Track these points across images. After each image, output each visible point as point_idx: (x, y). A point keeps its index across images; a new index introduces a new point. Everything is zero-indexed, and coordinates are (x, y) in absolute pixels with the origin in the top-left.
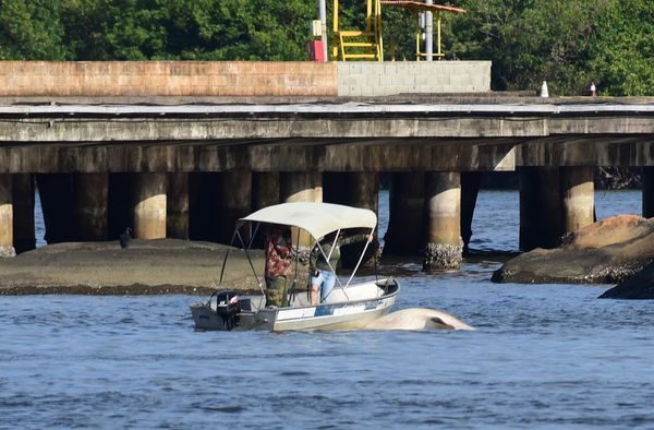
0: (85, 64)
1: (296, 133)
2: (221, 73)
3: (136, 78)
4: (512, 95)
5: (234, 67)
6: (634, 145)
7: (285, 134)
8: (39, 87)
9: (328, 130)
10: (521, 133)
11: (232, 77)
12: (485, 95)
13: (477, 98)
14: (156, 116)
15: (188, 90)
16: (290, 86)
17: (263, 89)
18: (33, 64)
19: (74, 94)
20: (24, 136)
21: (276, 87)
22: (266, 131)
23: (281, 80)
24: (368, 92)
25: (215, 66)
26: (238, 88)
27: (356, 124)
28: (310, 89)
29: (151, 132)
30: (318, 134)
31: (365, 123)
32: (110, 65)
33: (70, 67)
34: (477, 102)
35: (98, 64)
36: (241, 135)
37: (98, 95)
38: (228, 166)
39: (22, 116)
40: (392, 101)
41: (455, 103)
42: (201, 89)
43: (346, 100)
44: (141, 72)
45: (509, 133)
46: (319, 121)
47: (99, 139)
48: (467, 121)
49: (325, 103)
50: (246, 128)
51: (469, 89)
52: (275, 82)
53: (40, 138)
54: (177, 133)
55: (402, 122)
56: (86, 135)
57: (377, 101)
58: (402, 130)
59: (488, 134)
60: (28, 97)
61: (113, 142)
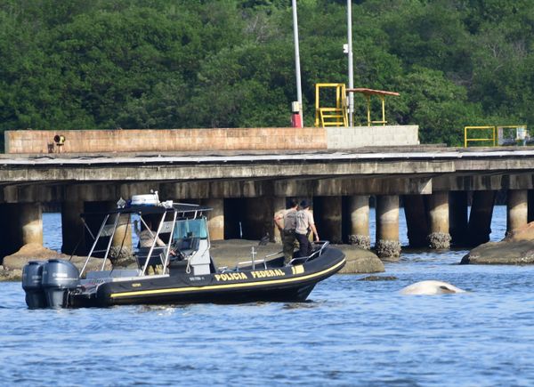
0: (176, 131)
1: (305, 172)
2: (257, 135)
3: (206, 139)
4: (432, 146)
5: (265, 131)
6: (472, 177)
7: (298, 173)
8: (149, 146)
9: (323, 170)
10: (438, 170)
11: (264, 138)
12: (416, 146)
13: (412, 148)
14: (221, 163)
15: (238, 146)
16: (299, 143)
17: (282, 145)
18: (144, 131)
19: (169, 150)
20: (142, 177)
21: (290, 144)
22: (287, 171)
23: (293, 139)
24: (345, 146)
25: (254, 131)
26: (267, 145)
27: (340, 166)
28: (310, 145)
29: (218, 173)
30: (318, 172)
31: (346, 165)
32: (191, 131)
33: (166, 132)
34: (412, 151)
35: (183, 131)
36: (272, 174)
37: (184, 150)
38: (261, 193)
39: (141, 164)
40: (361, 151)
41: (399, 152)
42: (245, 146)
43: (334, 151)
44: (210, 136)
45: (432, 171)
46: (318, 165)
47: (187, 178)
48: (406, 163)
49: (322, 153)
50: (274, 169)
51: (405, 143)
52: (290, 141)
53: (152, 177)
54: (234, 173)
55: (368, 164)
56: (180, 175)
57: (353, 151)
58: (368, 169)
59: (419, 171)
60: (143, 152)
61: (196, 180)
